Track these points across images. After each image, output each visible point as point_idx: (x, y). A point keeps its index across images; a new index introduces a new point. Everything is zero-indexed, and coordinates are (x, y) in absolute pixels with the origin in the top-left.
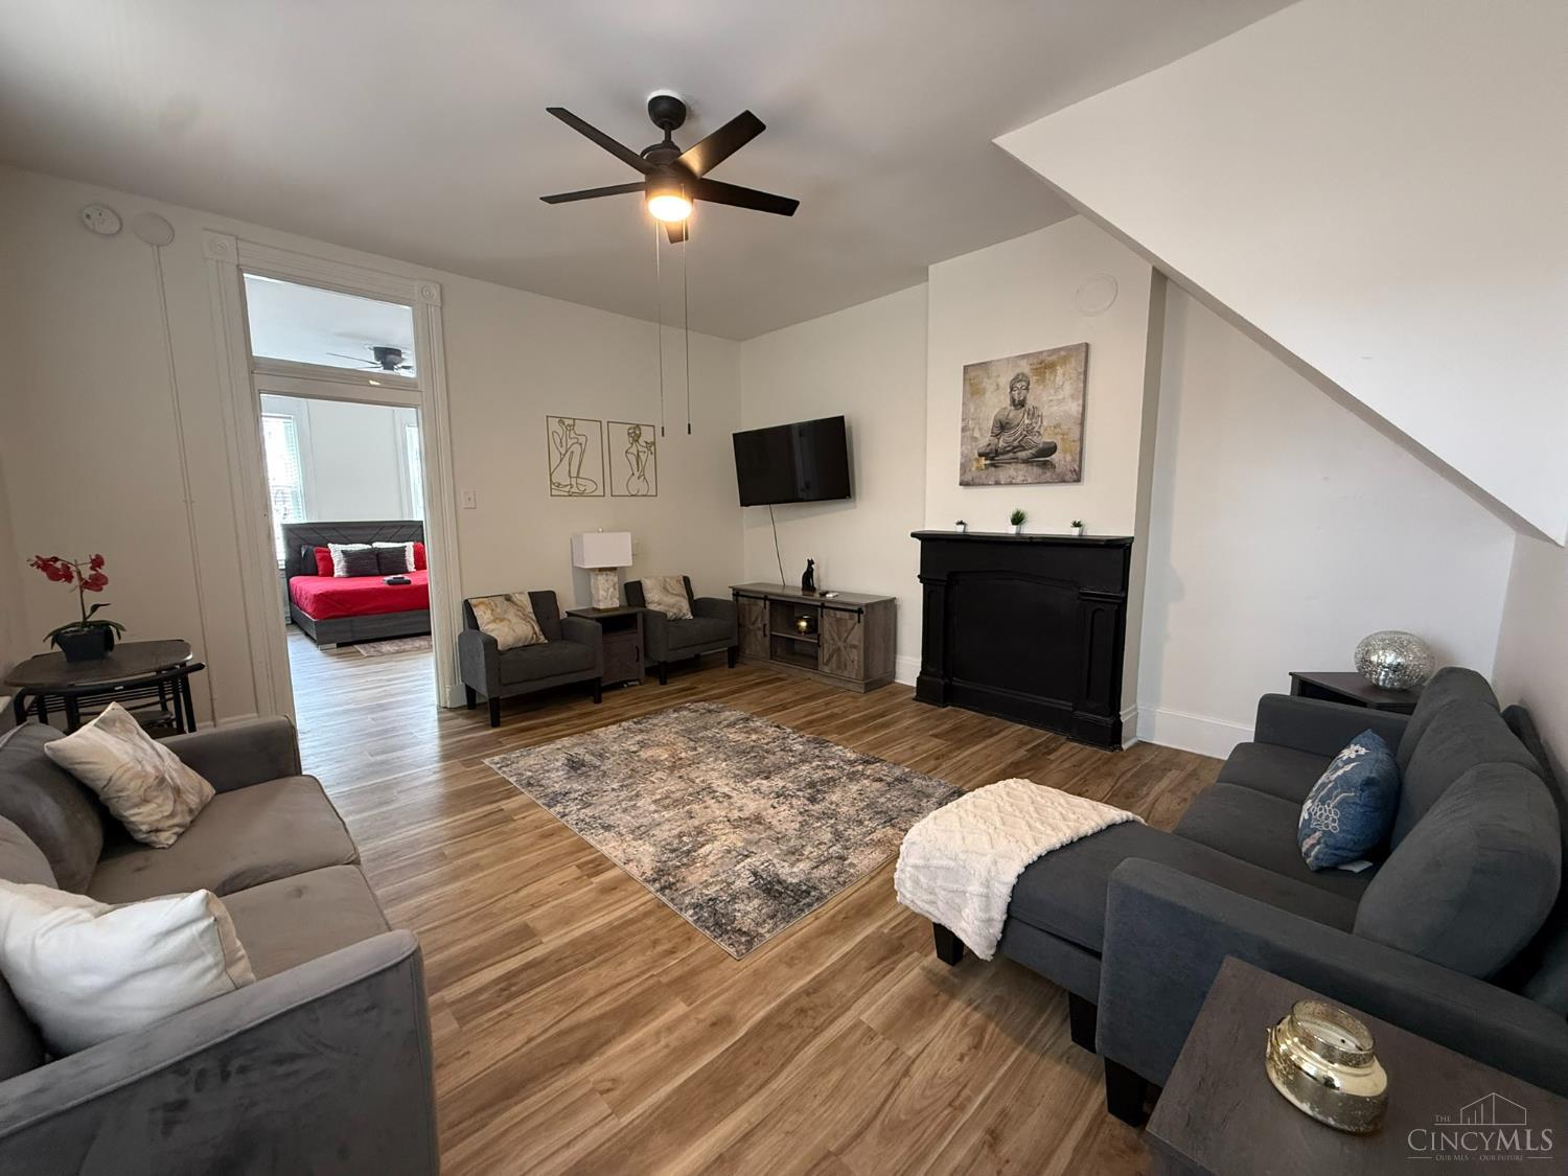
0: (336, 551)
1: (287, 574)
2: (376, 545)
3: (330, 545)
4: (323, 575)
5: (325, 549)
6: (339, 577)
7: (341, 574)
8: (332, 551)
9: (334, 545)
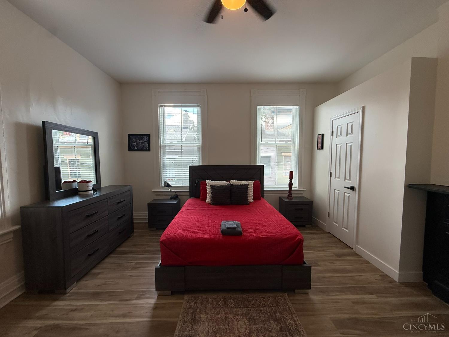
1: (190, 194)
3: (207, 180)
5: (205, 183)
6: (208, 203)
7: (209, 200)
8: (207, 185)
9: (209, 181)
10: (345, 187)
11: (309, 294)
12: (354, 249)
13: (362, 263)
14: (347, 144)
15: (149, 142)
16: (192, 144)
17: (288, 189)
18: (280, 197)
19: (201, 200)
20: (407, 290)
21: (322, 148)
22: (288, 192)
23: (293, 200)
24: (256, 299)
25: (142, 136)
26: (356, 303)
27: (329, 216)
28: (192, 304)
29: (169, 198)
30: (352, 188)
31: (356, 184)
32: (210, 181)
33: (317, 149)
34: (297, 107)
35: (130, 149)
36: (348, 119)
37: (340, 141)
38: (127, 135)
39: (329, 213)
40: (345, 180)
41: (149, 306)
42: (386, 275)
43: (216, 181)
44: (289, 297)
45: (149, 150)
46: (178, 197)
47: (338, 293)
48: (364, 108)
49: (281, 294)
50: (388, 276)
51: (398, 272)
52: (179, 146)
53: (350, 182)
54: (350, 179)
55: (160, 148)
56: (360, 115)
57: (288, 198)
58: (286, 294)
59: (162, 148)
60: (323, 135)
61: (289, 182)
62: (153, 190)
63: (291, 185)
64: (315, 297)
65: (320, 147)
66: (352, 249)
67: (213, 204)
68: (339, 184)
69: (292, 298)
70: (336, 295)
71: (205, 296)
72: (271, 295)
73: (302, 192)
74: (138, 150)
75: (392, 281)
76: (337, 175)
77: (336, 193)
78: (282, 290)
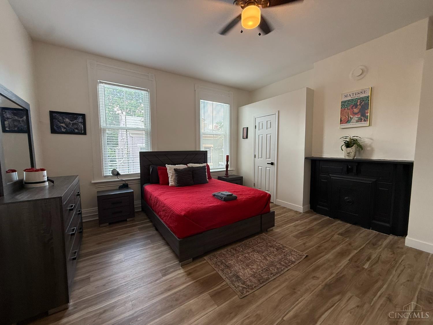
0: (170, 169)
1: (141, 182)
2: (190, 165)
3: (166, 165)
4: (162, 184)
5: (164, 168)
6: (172, 186)
7: (173, 183)
8: (168, 169)
9: (168, 165)
10: (268, 163)
11: (274, 230)
12: (274, 203)
13: (283, 209)
14: (267, 135)
15: (84, 123)
16: (138, 129)
17: (225, 169)
18: (218, 177)
19: (162, 185)
20: (308, 215)
21: (247, 138)
22: (225, 172)
23: (229, 178)
24: (251, 242)
25: (75, 116)
26: (296, 226)
27: (254, 186)
28: (215, 259)
29: (118, 188)
30: (272, 164)
31: (275, 160)
32: (170, 165)
33: (243, 138)
34: (228, 105)
35: (54, 131)
36: (268, 118)
37: (262, 132)
38: (49, 111)
39: (254, 183)
40: (266, 159)
41: (181, 275)
42: (296, 211)
43: (175, 165)
44: (266, 234)
45: (85, 133)
46: (128, 186)
47: (285, 225)
48: (279, 112)
49: (261, 235)
50: (298, 211)
51: (302, 207)
52: (124, 130)
53: (270, 159)
54: (270, 158)
55: (99, 131)
56: (276, 116)
57: (226, 177)
58: (264, 233)
59: (102, 131)
60: (247, 128)
61: (226, 163)
62: (93, 182)
63: (227, 166)
64: (277, 230)
65: (245, 137)
66: (273, 203)
67: (179, 186)
68: (262, 162)
69: (268, 234)
70: (285, 226)
71: (219, 252)
72: (257, 236)
73: (232, 172)
74: (66, 133)
75: (300, 213)
76: (260, 156)
77: (260, 168)
78: (261, 232)
